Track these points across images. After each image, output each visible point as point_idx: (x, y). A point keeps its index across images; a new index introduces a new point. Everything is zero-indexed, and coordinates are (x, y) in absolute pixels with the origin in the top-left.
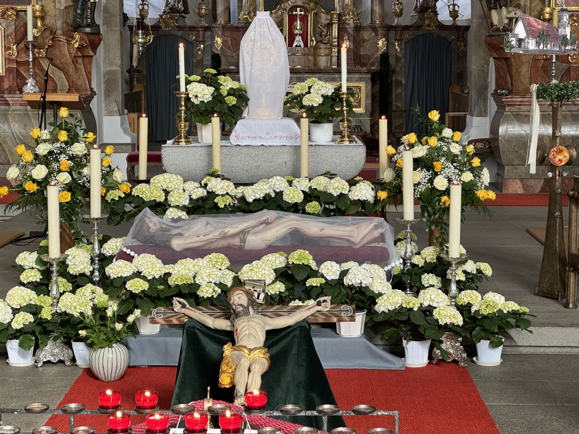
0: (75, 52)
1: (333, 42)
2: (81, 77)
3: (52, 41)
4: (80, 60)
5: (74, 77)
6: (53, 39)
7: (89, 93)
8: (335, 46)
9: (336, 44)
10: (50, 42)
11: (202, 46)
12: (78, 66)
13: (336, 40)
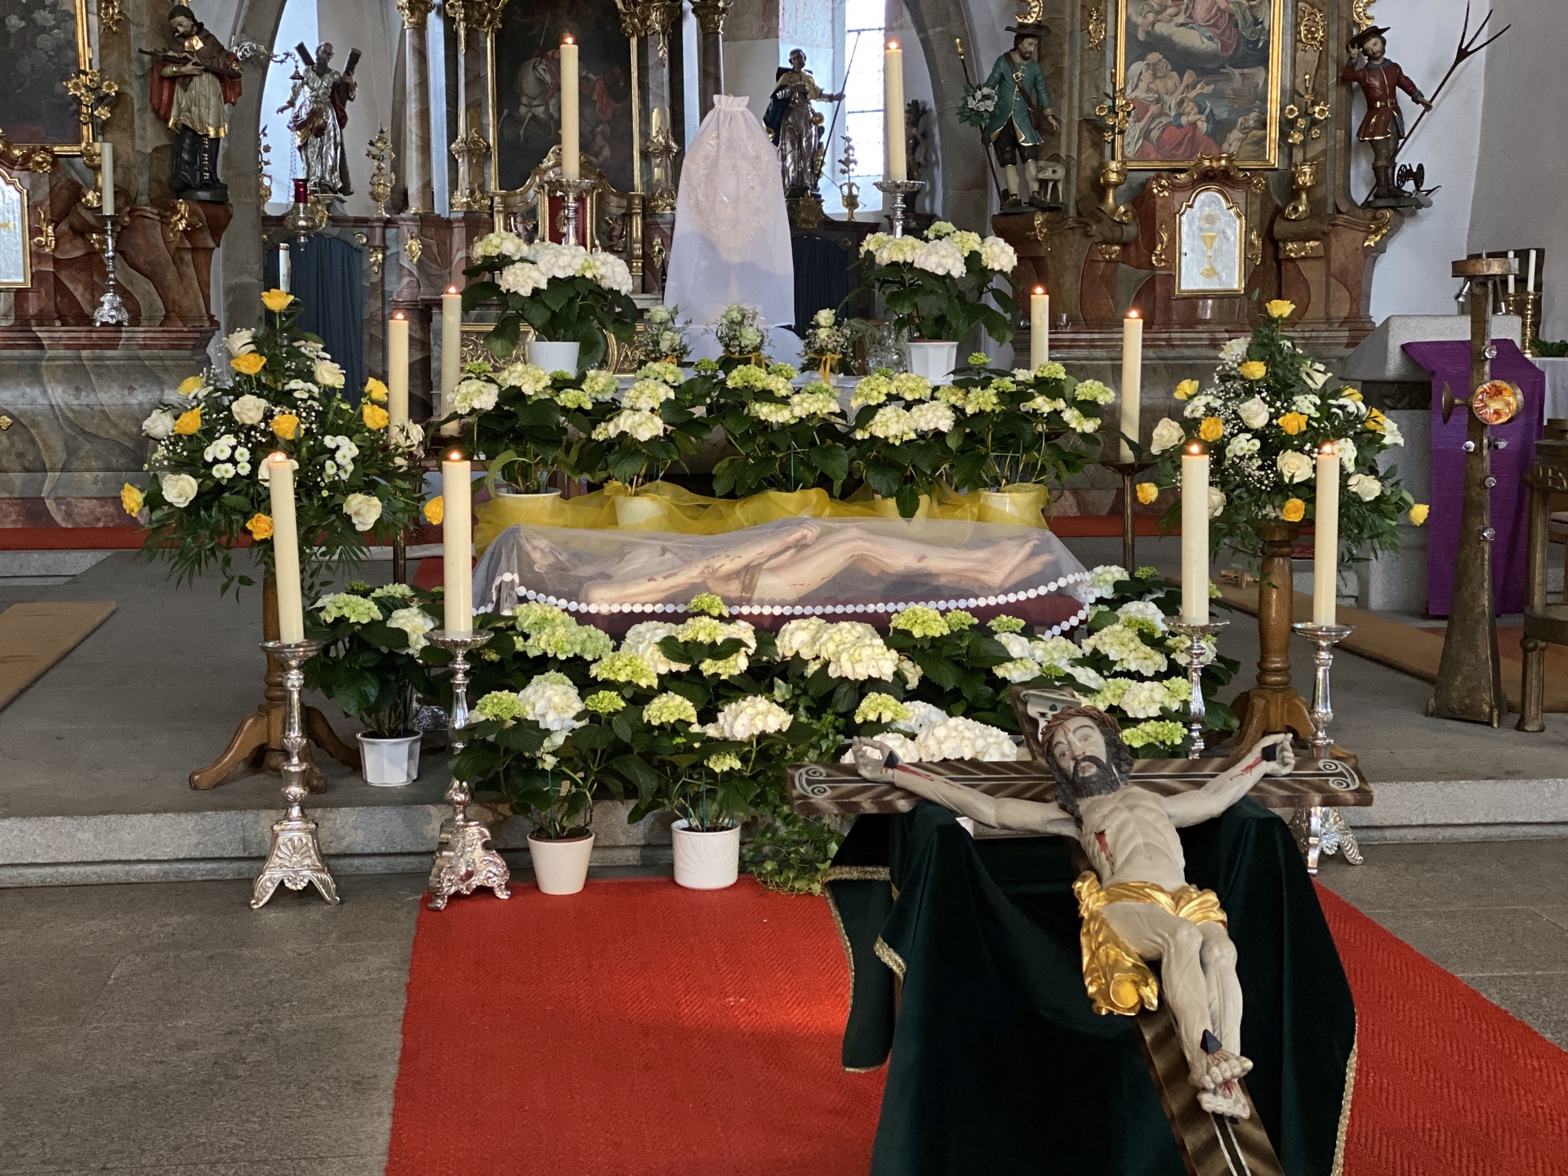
0: (178, 239)
1: (632, 249)
2: (191, 291)
3: (131, 217)
4: (188, 257)
5: (175, 293)
6: (130, 213)
7: (207, 324)
8: (638, 257)
9: (640, 252)
10: (127, 219)
11: (380, 256)
12: (184, 268)
13: (638, 246)
